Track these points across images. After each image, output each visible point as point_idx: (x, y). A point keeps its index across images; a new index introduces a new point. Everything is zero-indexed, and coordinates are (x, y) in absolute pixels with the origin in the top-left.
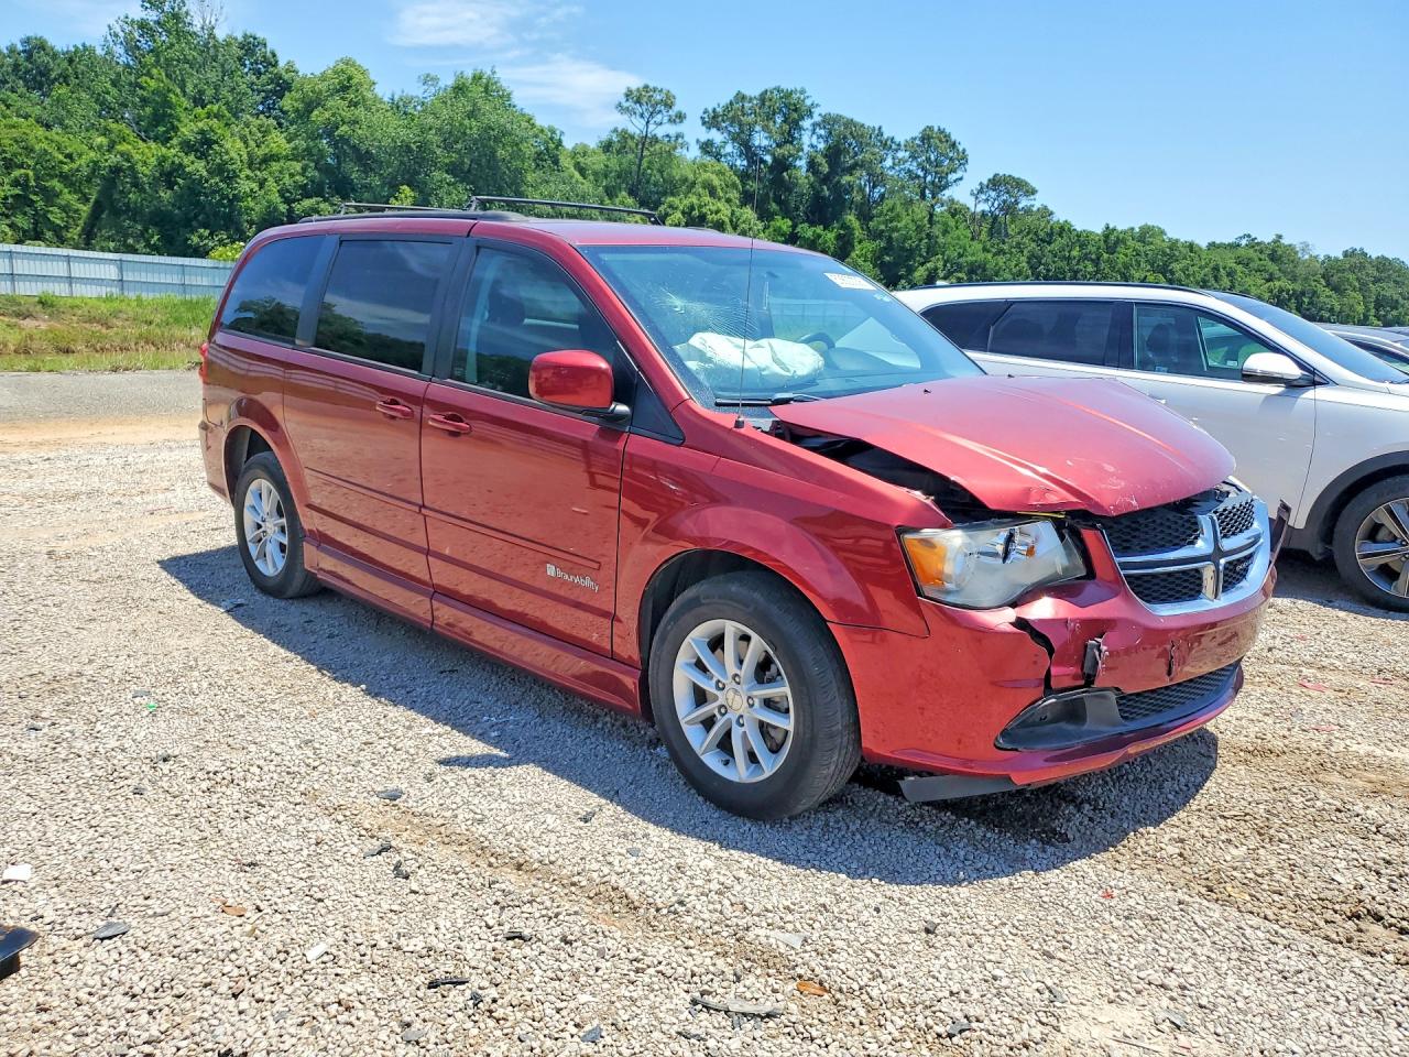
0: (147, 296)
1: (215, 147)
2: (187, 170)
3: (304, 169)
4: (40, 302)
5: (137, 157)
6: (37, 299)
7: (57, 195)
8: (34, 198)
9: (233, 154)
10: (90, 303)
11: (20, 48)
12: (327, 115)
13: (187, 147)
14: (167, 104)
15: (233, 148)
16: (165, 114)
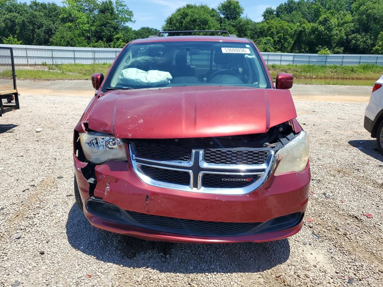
0: (298, 64)
1: (328, 22)
2: (319, 29)
3: (354, 25)
4: (272, 66)
5: (306, 27)
6: (271, 66)
7: (287, 39)
8: (282, 40)
9: (333, 23)
10: (284, 66)
11: (287, 3)
12: (365, 7)
13: (320, 23)
14: (319, 11)
15: (334, 21)
16: (317, 14)
